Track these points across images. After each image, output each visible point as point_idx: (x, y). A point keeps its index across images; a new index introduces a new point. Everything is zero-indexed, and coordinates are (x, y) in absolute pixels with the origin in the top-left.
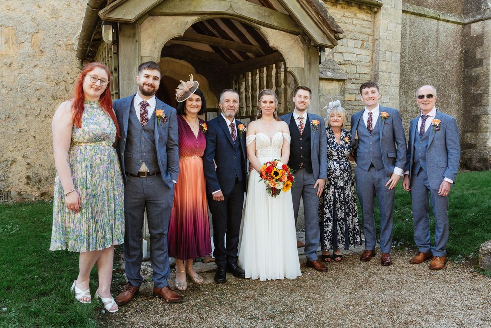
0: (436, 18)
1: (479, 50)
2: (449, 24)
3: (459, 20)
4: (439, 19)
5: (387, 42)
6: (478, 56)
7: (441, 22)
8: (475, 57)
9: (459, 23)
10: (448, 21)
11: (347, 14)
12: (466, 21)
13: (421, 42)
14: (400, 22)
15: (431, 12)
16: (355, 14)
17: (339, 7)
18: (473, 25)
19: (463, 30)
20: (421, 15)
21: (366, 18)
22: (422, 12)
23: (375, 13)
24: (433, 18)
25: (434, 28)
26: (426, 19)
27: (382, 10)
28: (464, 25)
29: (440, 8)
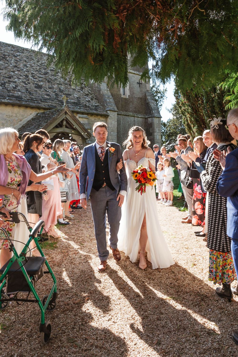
0: (133, 116)
1: (151, 129)
2: (139, 119)
3: (143, 117)
4: (135, 117)
5: (112, 128)
6: (151, 131)
7: (136, 118)
8: (150, 131)
9: (144, 118)
10: (139, 117)
11: (96, 119)
12: (146, 117)
13: (127, 126)
14: (116, 121)
15: (131, 114)
16: (99, 119)
17: (93, 116)
18: (149, 119)
19: (145, 121)
20: (127, 116)
21: (103, 120)
22: (127, 114)
23: (107, 118)
24: (132, 116)
25: (133, 120)
26: (129, 117)
27: (109, 117)
28: (146, 118)
29: (135, 112)
